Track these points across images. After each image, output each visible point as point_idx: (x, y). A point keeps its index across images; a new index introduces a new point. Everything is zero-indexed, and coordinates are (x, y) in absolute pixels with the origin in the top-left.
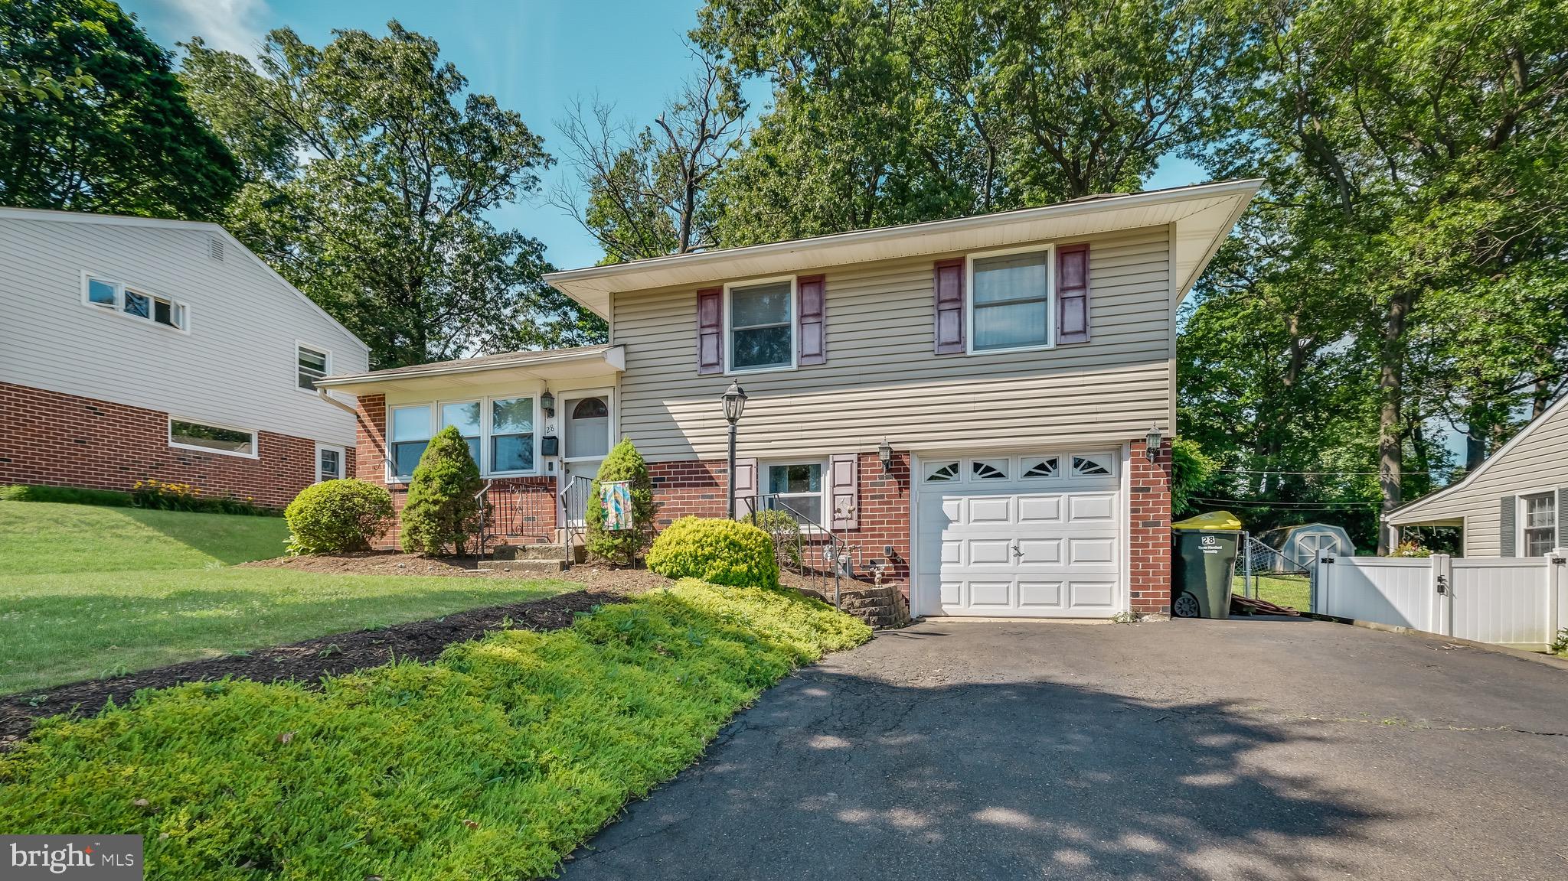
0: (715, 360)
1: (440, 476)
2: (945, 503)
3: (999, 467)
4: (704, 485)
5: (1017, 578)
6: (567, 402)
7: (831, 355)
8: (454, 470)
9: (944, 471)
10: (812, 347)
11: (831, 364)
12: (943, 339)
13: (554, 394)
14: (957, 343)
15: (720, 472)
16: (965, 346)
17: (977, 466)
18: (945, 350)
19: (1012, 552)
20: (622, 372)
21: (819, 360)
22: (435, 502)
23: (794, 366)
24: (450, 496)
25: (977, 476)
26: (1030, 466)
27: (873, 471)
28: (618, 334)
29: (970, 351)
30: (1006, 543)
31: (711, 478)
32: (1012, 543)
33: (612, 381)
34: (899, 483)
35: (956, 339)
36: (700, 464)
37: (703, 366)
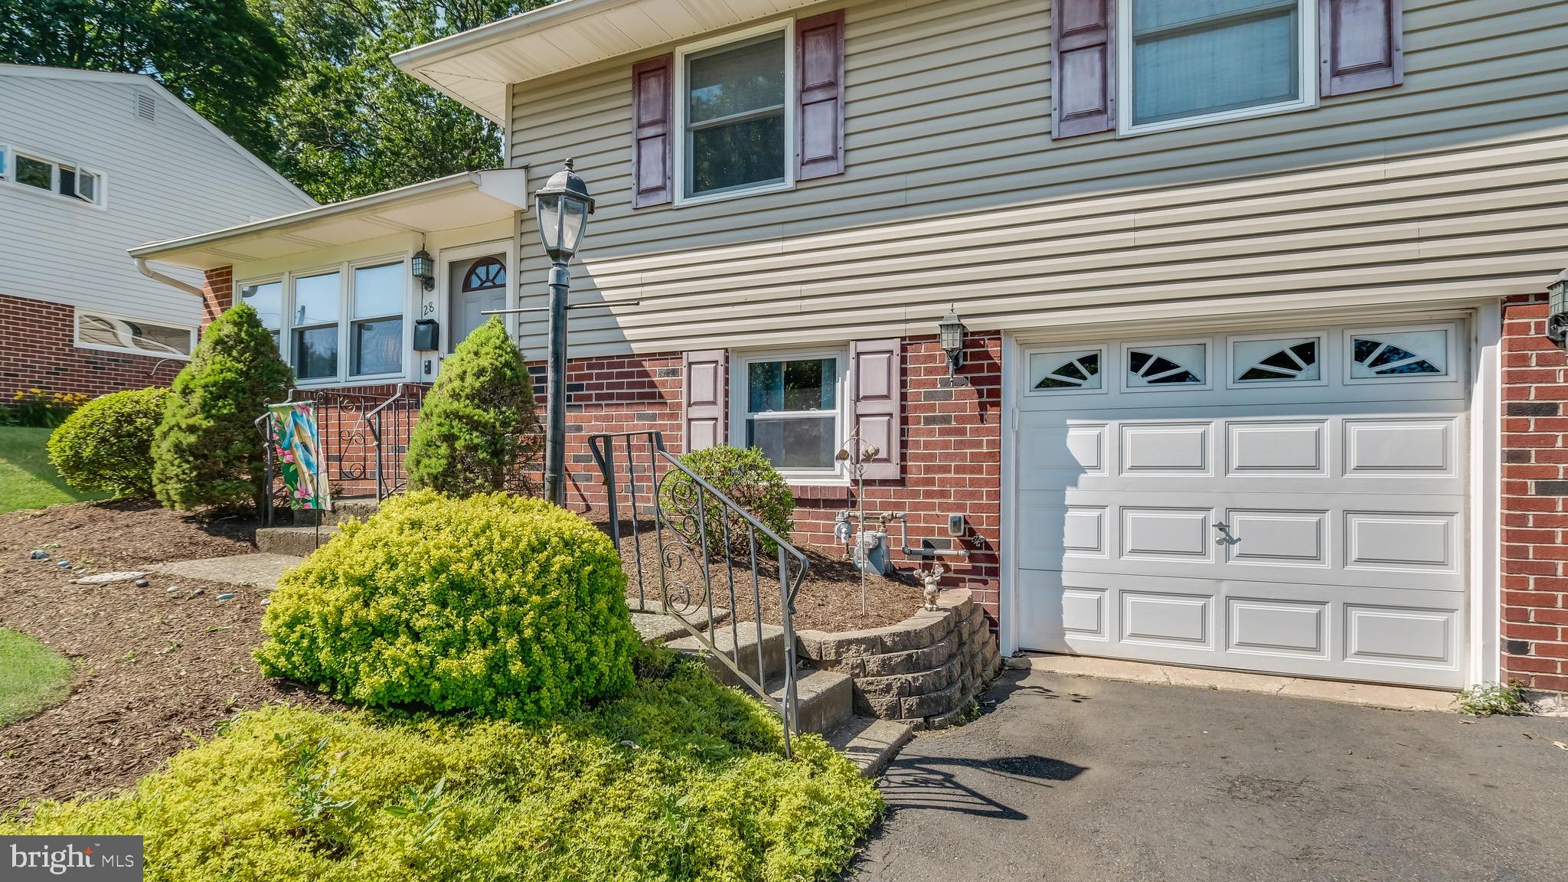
0: (659, 183)
1: (205, 386)
2: (1072, 432)
3: (1184, 360)
4: (642, 396)
5: (1225, 589)
6: (453, 266)
7: (854, 158)
8: (229, 375)
9: (1069, 370)
10: (819, 143)
11: (854, 173)
12: (1069, 108)
13: (434, 254)
14: (1098, 112)
15: (667, 374)
16: (1115, 117)
17: (1137, 360)
18: (1071, 129)
19: (1213, 534)
20: (522, 212)
21: (832, 168)
22: (192, 429)
23: (789, 182)
24: (219, 418)
25: (1137, 378)
26: (1254, 358)
27: (929, 371)
28: (518, 151)
29: (1125, 127)
30: (1200, 516)
31: (652, 385)
32: (1213, 518)
33: (509, 228)
34: (980, 393)
35: (1097, 104)
36: (635, 360)
37: (640, 193)
